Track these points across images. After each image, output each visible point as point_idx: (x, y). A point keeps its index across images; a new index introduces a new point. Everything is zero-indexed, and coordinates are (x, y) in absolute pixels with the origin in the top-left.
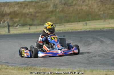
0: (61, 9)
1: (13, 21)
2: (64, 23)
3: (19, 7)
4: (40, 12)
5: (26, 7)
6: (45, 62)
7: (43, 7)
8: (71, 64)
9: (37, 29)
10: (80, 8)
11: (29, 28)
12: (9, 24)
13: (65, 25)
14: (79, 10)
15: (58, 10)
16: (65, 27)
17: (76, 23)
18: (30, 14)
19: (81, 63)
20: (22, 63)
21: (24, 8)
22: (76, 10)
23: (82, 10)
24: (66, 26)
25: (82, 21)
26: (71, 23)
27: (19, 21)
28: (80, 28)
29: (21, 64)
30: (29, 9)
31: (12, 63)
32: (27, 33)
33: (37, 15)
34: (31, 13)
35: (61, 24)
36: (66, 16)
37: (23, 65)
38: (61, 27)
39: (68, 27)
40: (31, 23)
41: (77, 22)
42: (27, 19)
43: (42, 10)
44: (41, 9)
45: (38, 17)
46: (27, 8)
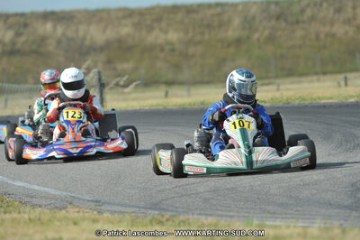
0: (266, 33)
1: (115, 69)
2: (277, 77)
3: (135, 25)
4: (199, 43)
5: (156, 25)
6: (215, 203)
7: (209, 26)
8: (299, 208)
9: (189, 95)
10: (327, 29)
11: (163, 94)
12: (103, 78)
13: (278, 85)
14: (322, 36)
15: (256, 36)
16: (278, 90)
17: (315, 78)
18: (168, 47)
19: (331, 204)
20: (142, 204)
21: (150, 29)
22: (313, 36)
23: (333, 35)
24: (281, 87)
25: (332, 73)
26: (297, 79)
27: (136, 69)
28: (329, 96)
29: (139, 207)
30: (166, 32)
31: (114, 204)
32: (161, 107)
33: (191, 50)
34: (172, 44)
35: (266, 81)
36: (282, 56)
37: (149, 209)
38: (267, 91)
39: (288, 90)
40: (170, 76)
41: (316, 73)
42: (159, 64)
43: (206, 36)
44: (203, 34)
45: (193, 56)
46: (161, 30)
